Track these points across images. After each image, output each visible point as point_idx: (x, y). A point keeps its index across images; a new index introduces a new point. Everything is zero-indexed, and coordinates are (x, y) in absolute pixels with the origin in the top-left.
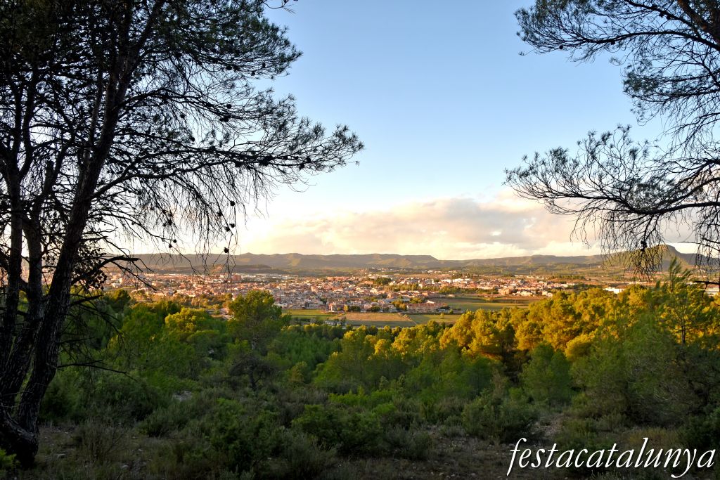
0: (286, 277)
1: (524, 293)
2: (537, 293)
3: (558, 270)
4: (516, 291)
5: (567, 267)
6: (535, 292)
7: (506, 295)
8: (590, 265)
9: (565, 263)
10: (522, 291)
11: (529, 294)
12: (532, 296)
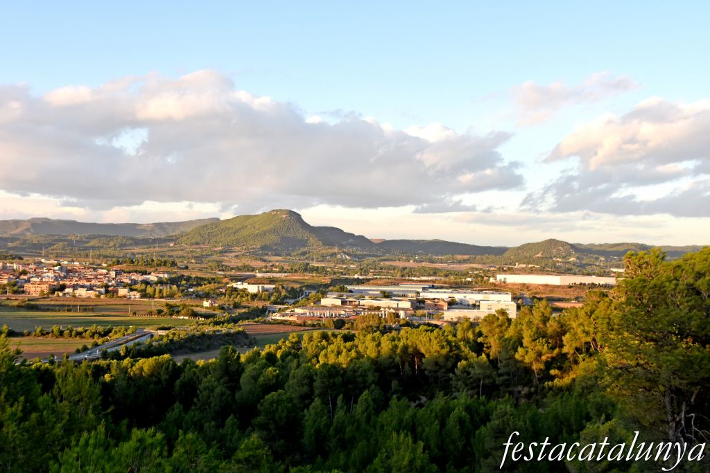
1: (82, 292)
2: (107, 292)
3: (93, 248)
4: (62, 288)
5: (111, 244)
6: (103, 290)
7: (44, 296)
8: (154, 241)
9: (106, 237)
10: (75, 287)
11: (92, 294)
12: (99, 296)
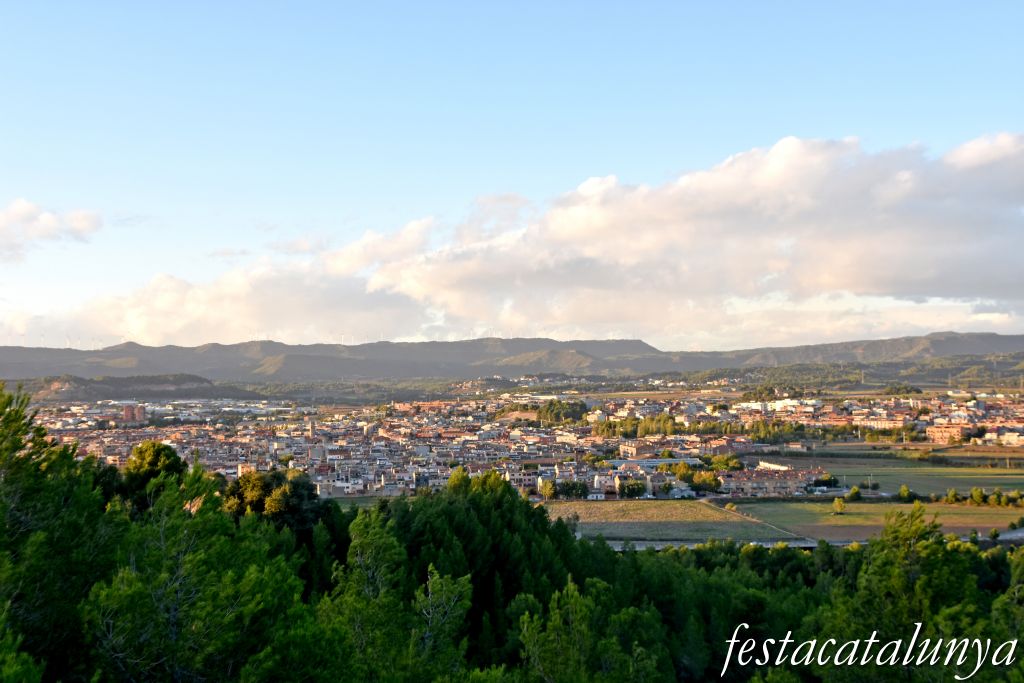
0: (261, 406)
4: (981, 431)
10: (998, 431)
